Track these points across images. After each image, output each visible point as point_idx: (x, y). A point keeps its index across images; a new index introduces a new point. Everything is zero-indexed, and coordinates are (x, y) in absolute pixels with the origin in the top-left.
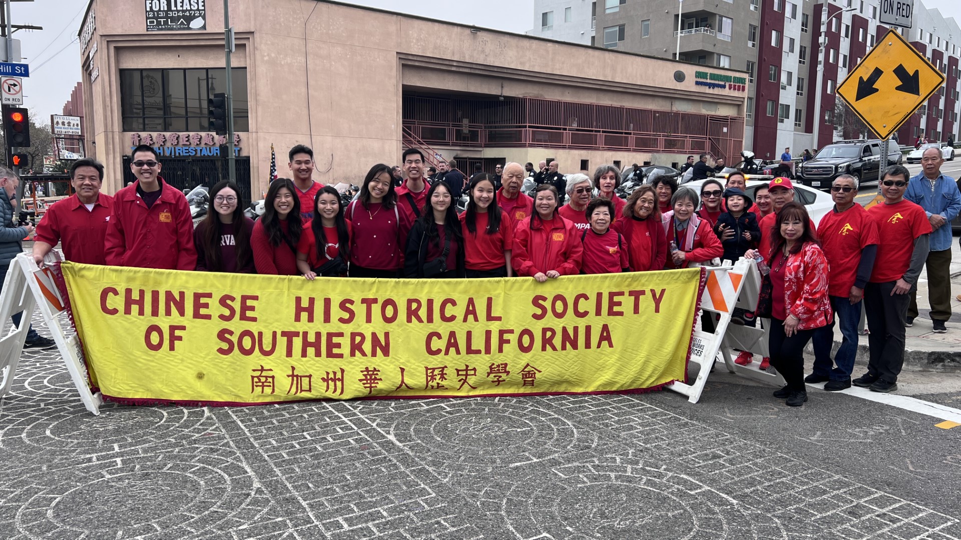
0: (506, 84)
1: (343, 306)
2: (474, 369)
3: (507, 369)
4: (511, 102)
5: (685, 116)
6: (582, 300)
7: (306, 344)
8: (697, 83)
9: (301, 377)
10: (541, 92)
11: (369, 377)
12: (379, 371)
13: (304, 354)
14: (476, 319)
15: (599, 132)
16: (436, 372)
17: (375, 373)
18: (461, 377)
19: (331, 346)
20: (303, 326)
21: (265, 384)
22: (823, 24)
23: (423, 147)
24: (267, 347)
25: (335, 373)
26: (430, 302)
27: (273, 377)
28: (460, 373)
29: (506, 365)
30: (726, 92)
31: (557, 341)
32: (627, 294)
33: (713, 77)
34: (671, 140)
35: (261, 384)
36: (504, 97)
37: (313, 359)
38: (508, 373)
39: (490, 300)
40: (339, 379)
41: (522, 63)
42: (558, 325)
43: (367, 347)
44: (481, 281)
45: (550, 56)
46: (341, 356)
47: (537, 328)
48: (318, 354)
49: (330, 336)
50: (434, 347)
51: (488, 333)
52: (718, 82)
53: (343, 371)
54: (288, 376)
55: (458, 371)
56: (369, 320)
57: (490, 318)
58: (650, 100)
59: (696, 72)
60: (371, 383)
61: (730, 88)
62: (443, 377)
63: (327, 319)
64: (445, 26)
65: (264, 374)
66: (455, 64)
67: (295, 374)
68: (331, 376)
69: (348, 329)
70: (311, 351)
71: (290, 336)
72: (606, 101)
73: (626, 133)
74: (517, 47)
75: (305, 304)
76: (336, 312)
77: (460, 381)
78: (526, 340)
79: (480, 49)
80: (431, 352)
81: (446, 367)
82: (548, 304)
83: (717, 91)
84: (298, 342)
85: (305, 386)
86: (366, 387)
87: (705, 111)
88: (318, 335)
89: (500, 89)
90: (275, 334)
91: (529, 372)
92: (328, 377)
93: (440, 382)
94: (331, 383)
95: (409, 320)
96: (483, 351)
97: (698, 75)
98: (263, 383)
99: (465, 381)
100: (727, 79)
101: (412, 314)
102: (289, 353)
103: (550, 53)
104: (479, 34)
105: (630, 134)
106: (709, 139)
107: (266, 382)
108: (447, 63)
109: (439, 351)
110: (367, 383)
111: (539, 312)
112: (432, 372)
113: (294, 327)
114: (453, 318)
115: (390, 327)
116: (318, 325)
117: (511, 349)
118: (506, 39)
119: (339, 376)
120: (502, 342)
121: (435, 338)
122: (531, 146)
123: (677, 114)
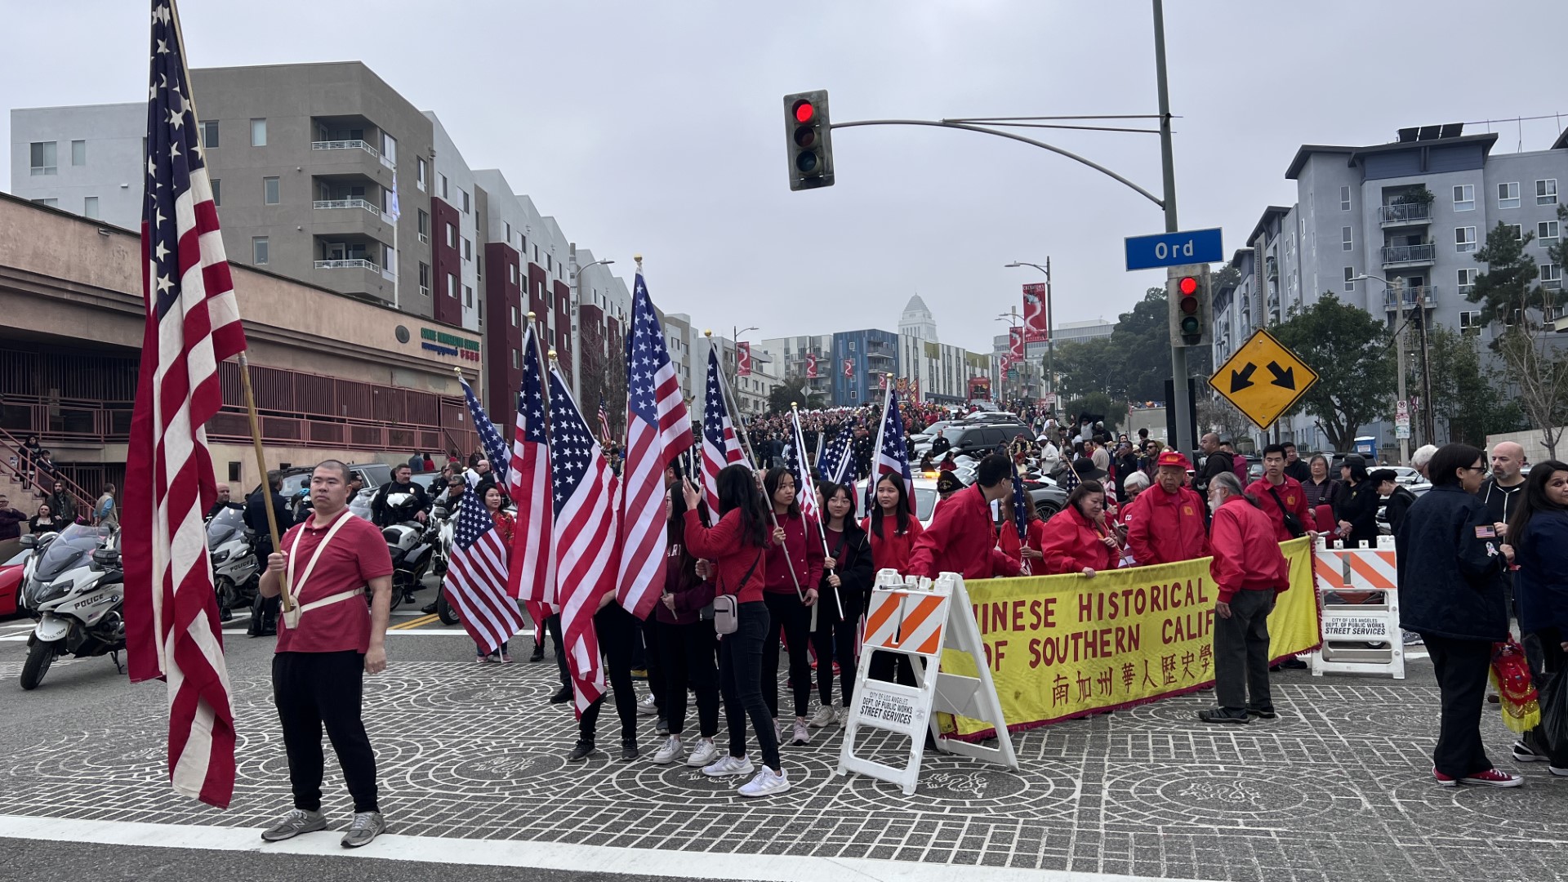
1: (1111, 600)
2: (1193, 655)
7: (1087, 645)
9: (1084, 681)
11: (1127, 674)
12: (1133, 666)
13: (1086, 656)
14: (1193, 602)
16: (1169, 661)
17: (1131, 668)
18: (1184, 666)
19: (1103, 644)
20: (1084, 625)
21: (1062, 694)
25: (1106, 673)
26: (1165, 587)
27: (1067, 686)
28: (1184, 661)
35: (1059, 695)
37: (1092, 661)
39: (1200, 580)
40: (1108, 679)
43: (1126, 641)
46: (1109, 654)
48: (1096, 655)
49: (1102, 633)
50: (1167, 636)
51: (1200, 616)
53: (1111, 669)
54: (1076, 682)
55: (1182, 659)
56: (1127, 614)
57: (1200, 599)
60: (1128, 680)
62: (1173, 666)
63: (1100, 616)
65: (1061, 683)
67: (1080, 679)
68: (1104, 677)
69: (1113, 625)
70: (1090, 652)
71: (1076, 637)
75: (1085, 601)
77: (1184, 669)
80: (1165, 641)
81: (1175, 655)
84: (1081, 644)
85: (1088, 691)
86: (1126, 685)
88: (1095, 634)
90: (1067, 636)
92: (1101, 678)
93: (1171, 672)
94: (1105, 685)
95: (1153, 609)
96: (1197, 635)
99: (1187, 669)
101: (1154, 602)
102: (1076, 659)
107: (1062, 691)
109: (1170, 639)
112: (1166, 662)
113: (1079, 627)
114: (1179, 603)
115: (1140, 619)
116: (1095, 624)
119: (1108, 675)
121: (1168, 626)
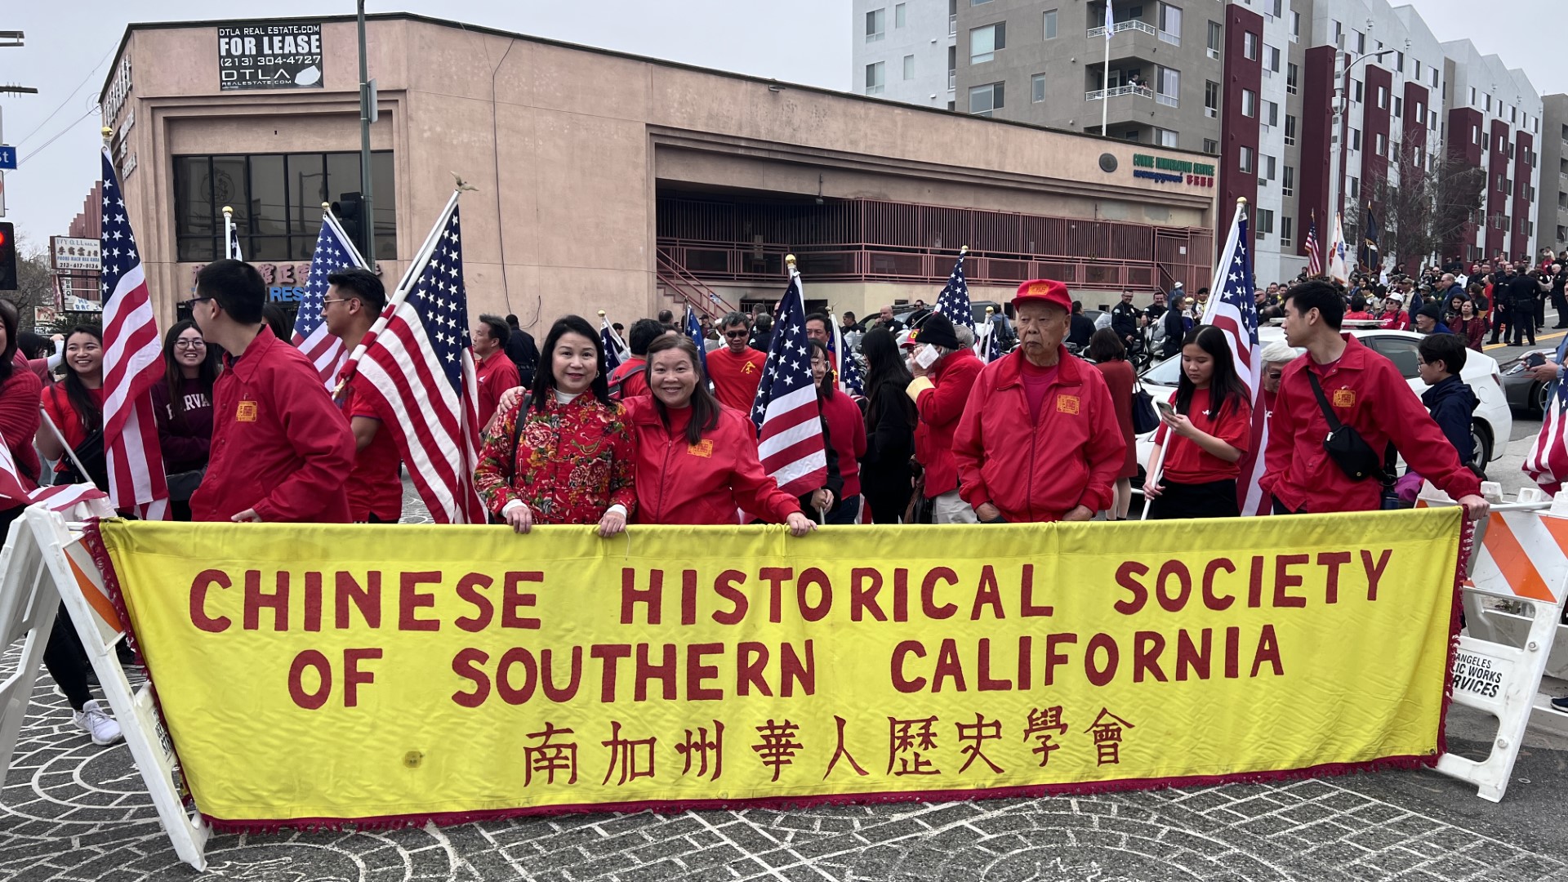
0: (826, 176)
1: (722, 586)
2: (997, 724)
3: (1062, 720)
4: (834, 204)
5: (1118, 228)
6: (1220, 572)
7: (644, 672)
8: (1137, 174)
9: (633, 744)
10: (884, 191)
11: (774, 741)
12: (796, 727)
13: (640, 694)
14: (999, 614)
15: (980, 255)
16: (914, 730)
17: (788, 731)
18: (966, 743)
19: (696, 672)
20: (638, 632)
21: (556, 762)
22: (1339, 77)
23: (692, 283)
24: (561, 681)
25: (703, 732)
26: (901, 576)
27: (573, 747)
28: (966, 732)
29: (1059, 710)
30: (1183, 188)
31: (1168, 661)
32: (1313, 559)
33: (1162, 163)
34: (1096, 268)
35: (546, 763)
36: (825, 198)
37: (660, 705)
38: (1064, 728)
39: (1028, 571)
40: (711, 745)
41: (853, 143)
42: (1168, 625)
43: (772, 673)
44: (1011, 530)
45: (899, 130)
46: (717, 694)
47: (1124, 631)
48: (670, 693)
49: (695, 651)
50: (908, 676)
51: (1025, 643)
52: (1170, 171)
53: (720, 727)
54: (606, 744)
55: (961, 727)
56: (775, 616)
57: (1028, 610)
58: (1060, 203)
59: (1135, 156)
60: (778, 755)
61: (1189, 182)
62: (927, 740)
63: (689, 616)
64: (726, 80)
65: (554, 740)
66: (743, 144)
67: (620, 738)
68: (696, 738)
69: (731, 636)
70: (655, 685)
71: (609, 654)
72: (991, 204)
73: (1024, 257)
74: (845, 114)
75: (642, 583)
76: (708, 600)
77: (965, 751)
78: (1101, 659)
79: (784, 118)
80: (901, 685)
81: (935, 718)
82: (1148, 582)
83: (1167, 187)
84: (626, 668)
85: (642, 765)
86: (767, 763)
87: (1149, 219)
88: (670, 651)
89: (817, 186)
90: (577, 652)
91: (1107, 726)
92: (688, 741)
93: (920, 751)
94: (696, 755)
95: (856, 616)
96: (1015, 683)
97: (1139, 160)
98: (551, 760)
99: (976, 751)
100: (1185, 166)
101: (862, 601)
102: (608, 694)
103: (899, 124)
104: (783, 93)
105: (1030, 258)
106: (1158, 265)
107: (557, 757)
108: (730, 142)
109: (919, 683)
110: (771, 754)
111: (1129, 597)
112: (905, 730)
113: (620, 635)
114: (949, 611)
115: (817, 630)
116: (671, 631)
117: (1072, 674)
118: (827, 101)
119: (711, 737)
120: (1053, 660)
121: (910, 655)
122: (870, 279)
123: (1105, 225)
